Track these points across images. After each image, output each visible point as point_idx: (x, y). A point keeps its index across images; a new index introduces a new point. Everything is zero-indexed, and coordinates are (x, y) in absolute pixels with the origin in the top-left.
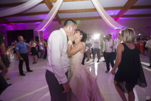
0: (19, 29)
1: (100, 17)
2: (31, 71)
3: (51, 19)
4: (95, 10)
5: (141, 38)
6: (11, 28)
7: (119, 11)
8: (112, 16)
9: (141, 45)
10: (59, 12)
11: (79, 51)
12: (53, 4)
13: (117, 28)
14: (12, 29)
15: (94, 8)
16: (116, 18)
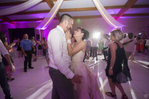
0: (21, 27)
1: (100, 16)
2: (33, 68)
3: (52, 17)
4: (96, 9)
5: (141, 37)
6: (13, 26)
7: (119, 10)
8: (112, 15)
9: (141, 44)
10: (60, 10)
11: (81, 50)
12: (54, 2)
13: (117, 27)
14: (14, 28)
15: (94, 6)
16: (116, 17)
